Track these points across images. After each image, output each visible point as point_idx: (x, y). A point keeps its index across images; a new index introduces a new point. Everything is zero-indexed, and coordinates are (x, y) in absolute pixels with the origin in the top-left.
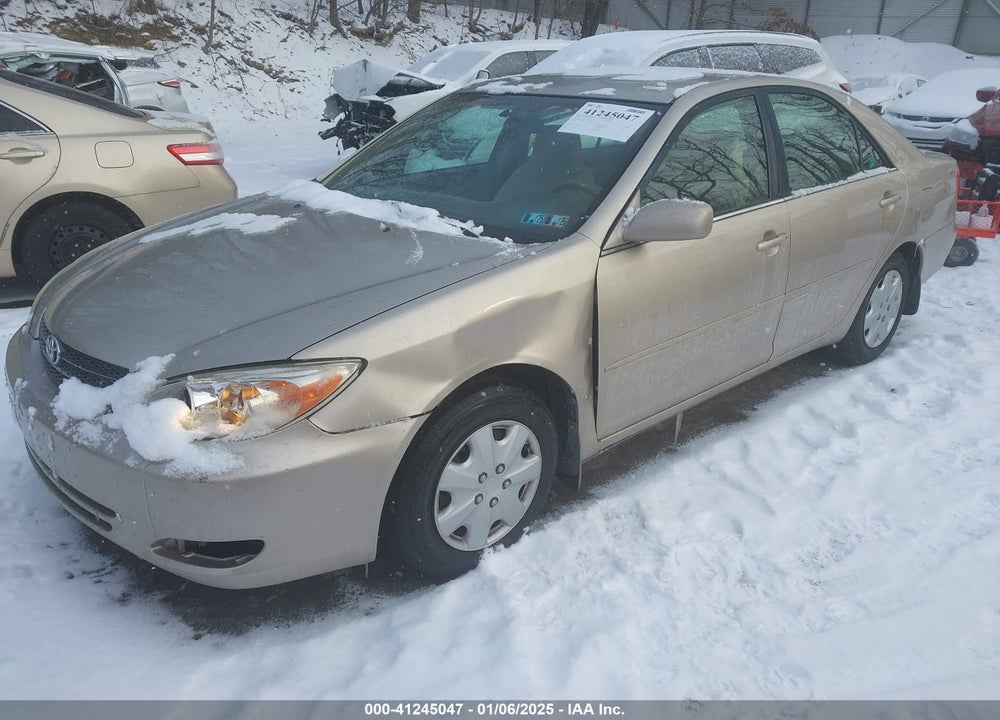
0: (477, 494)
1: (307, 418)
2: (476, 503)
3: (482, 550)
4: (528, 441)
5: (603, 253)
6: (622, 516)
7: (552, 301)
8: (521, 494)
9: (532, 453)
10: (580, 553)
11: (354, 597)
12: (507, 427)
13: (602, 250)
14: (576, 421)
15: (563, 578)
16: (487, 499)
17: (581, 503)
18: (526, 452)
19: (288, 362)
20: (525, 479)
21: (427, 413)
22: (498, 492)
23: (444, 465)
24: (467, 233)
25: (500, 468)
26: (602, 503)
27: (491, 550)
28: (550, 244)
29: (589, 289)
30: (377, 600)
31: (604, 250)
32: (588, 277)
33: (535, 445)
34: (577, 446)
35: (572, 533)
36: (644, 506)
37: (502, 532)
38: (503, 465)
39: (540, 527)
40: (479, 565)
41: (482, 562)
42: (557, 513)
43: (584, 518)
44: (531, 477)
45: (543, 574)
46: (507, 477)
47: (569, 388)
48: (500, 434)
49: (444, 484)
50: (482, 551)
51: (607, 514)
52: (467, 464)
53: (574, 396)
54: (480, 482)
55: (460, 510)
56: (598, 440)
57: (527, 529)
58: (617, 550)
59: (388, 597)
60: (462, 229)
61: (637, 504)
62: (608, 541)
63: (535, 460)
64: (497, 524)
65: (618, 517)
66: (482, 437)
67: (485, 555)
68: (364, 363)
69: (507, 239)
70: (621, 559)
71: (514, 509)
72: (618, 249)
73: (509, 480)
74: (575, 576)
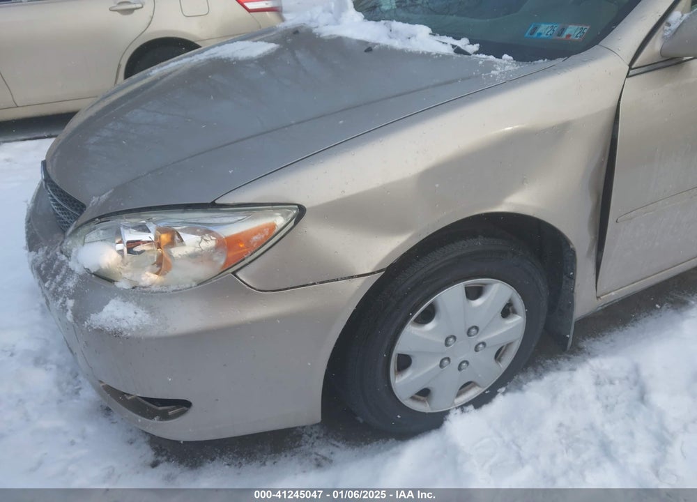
0: (443, 357)
1: (234, 273)
2: (441, 366)
3: (449, 410)
4: (510, 300)
5: (632, 72)
6: (617, 382)
7: (557, 133)
8: (498, 356)
9: (515, 312)
10: (561, 425)
11: (311, 440)
12: (485, 284)
13: (630, 69)
14: (572, 278)
15: (537, 457)
16: (455, 362)
17: (569, 359)
18: (507, 311)
19: (213, 206)
20: (503, 342)
21: (379, 272)
22: (469, 355)
23: (402, 326)
24: (458, 50)
25: (472, 330)
26: (595, 363)
27: (459, 411)
28: (560, 60)
29: (606, 119)
30: (332, 449)
31: (633, 69)
32: (608, 103)
33: (519, 304)
34: (571, 306)
35: (554, 398)
36: (645, 373)
37: (472, 393)
38: (477, 328)
39: (519, 388)
40: (443, 427)
41: (446, 424)
42: (540, 369)
43: (570, 380)
44: (509, 340)
45: (514, 447)
46: (481, 340)
47: (567, 242)
48: (474, 293)
49: (401, 347)
50: (447, 413)
51: (598, 377)
52: (430, 326)
53: (573, 252)
54: (447, 344)
55: (421, 373)
56: (598, 298)
57: (503, 389)
58: (607, 427)
59: (343, 446)
60: (453, 46)
61: (636, 369)
62: (595, 412)
63: (517, 321)
64: (467, 386)
65: (611, 383)
66: (451, 297)
67: (451, 417)
68: (302, 210)
69: (505, 56)
70: (611, 442)
71: (487, 369)
72: (651, 67)
73: (484, 343)
74: (553, 457)
